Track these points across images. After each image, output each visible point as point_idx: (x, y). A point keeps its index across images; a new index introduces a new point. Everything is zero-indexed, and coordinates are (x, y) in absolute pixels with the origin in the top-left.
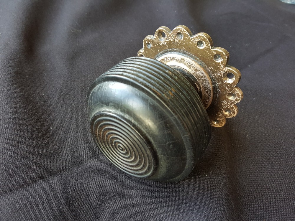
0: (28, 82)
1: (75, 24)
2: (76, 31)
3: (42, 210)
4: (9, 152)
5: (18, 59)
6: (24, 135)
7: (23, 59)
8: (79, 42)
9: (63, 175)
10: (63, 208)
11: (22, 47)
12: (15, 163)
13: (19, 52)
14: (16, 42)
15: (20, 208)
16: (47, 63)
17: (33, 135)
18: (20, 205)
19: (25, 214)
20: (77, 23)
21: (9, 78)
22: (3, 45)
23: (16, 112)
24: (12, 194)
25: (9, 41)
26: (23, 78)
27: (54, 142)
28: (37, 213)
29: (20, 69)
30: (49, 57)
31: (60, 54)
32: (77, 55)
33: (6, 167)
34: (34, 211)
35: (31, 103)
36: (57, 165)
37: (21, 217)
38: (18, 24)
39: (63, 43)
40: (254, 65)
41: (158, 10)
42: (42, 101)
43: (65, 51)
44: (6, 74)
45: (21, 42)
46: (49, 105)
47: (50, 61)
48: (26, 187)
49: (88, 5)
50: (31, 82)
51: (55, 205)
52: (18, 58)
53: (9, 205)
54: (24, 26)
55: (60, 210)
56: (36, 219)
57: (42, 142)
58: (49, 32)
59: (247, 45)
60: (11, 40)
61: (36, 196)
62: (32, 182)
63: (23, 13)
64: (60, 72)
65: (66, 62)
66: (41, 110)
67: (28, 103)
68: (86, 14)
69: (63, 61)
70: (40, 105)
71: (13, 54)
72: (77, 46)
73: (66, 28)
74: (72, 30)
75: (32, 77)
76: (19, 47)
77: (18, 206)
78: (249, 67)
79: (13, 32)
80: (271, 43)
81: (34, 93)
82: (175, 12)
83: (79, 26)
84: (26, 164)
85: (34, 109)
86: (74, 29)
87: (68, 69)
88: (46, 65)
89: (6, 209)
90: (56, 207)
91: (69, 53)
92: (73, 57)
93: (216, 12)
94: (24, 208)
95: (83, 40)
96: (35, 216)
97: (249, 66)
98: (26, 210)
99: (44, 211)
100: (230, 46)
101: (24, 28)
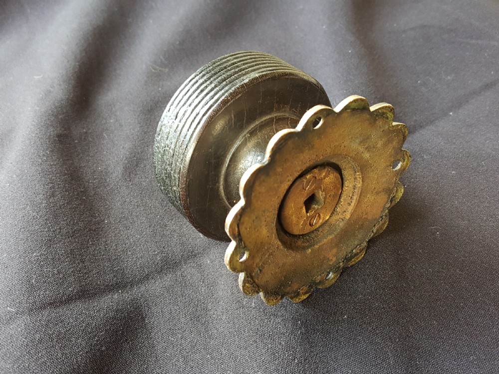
0: (77, 150)
1: (160, 61)
2: (160, 70)
3: (75, 346)
4: (35, 254)
5: (64, 116)
6: (60, 229)
7: (71, 116)
8: (163, 85)
9: (116, 296)
10: (107, 349)
11: (72, 96)
12: (41, 271)
13: (66, 104)
14: (62, 89)
15: (42, 339)
16: (110, 119)
17: (75, 230)
18: (42, 336)
19: (48, 351)
20: (162, 57)
21: (47, 144)
22: (42, 93)
23: (53, 195)
24: (32, 316)
25: (52, 88)
26: (70, 144)
27: (109, 242)
28: (66, 350)
29: (65, 130)
30: (114, 109)
31: (131, 105)
32: (158, 106)
33: (27, 276)
34: (62, 346)
35: (78, 183)
36: (107, 279)
37: (40, 355)
38: (68, 62)
39: (138, 88)
40: (460, 111)
41: (296, 27)
42: (95, 179)
43: (140, 99)
44: (42, 136)
45: (70, 88)
46: (106, 184)
47: (115, 115)
48: (55, 307)
49: (181, 30)
50: (81, 149)
51: (95, 342)
52: (63, 114)
53: (25, 333)
54: (77, 64)
55: (102, 351)
56: (64, 361)
57: (88, 242)
58: (118, 72)
59: (449, 78)
60: (55, 85)
61: (68, 324)
62: (65, 301)
63: (77, 44)
64: (128, 131)
65: (139, 116)
66: (93, 192)
67: (73, 182)
68: (178, 43)
69: (135, 115)
70: (92, 184)
71: (56, 107)
72: (159, 92)
73: (144, 66)
74: (154, 69)
75: (85, 141)
76: (67, 97)
77: (38, 336)
78: (451, 115)
79: (60, 73)
80: (492, 73)
81: (85, 166)
82: (324, 27)
83: (166, 62)
84: (59, 273)
85: (82, 192)
86: (157, 67)
87: (141, 126)
88: (108, 121)
89: (20, 341)
90: (97, 345)
91: (145, 103)
92: (151, 109)
93: (395, 25)
94: (47, 341)
95: (169, 84)
96: (63, 355)
97: (451, 113)
98: (50, 344)
99: (78, 348)
100: (419, 82)
101: (78, 67)
